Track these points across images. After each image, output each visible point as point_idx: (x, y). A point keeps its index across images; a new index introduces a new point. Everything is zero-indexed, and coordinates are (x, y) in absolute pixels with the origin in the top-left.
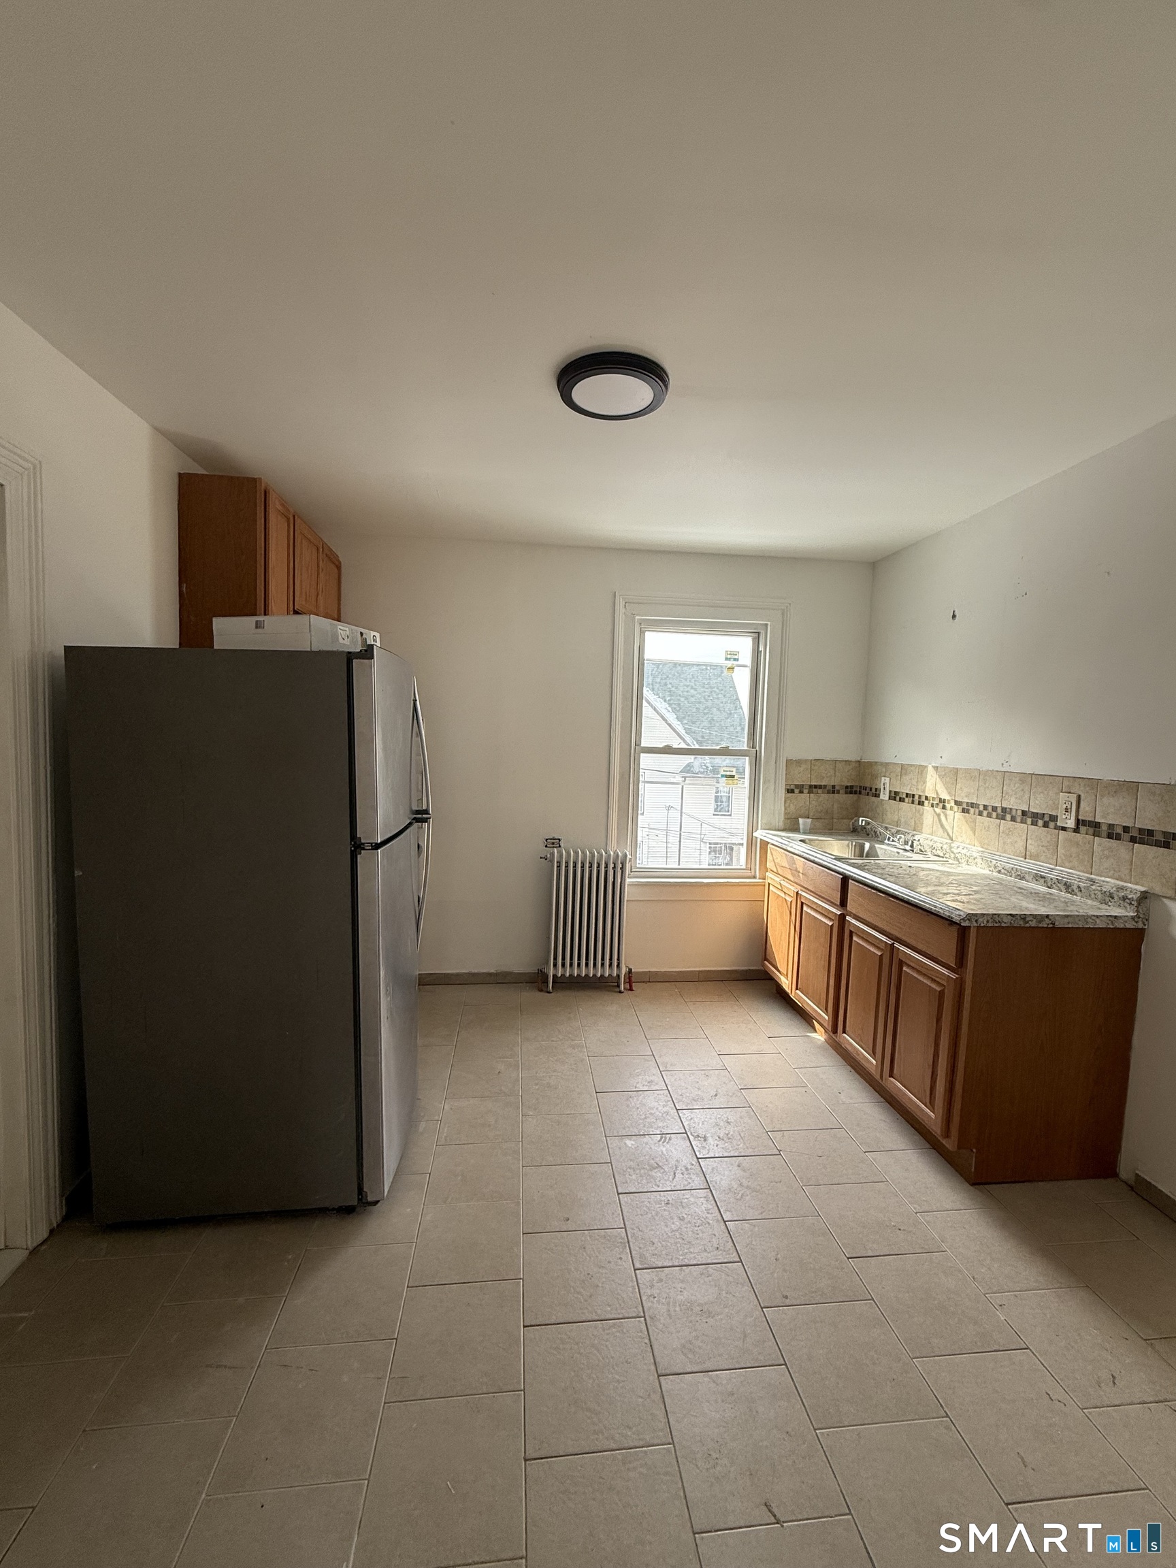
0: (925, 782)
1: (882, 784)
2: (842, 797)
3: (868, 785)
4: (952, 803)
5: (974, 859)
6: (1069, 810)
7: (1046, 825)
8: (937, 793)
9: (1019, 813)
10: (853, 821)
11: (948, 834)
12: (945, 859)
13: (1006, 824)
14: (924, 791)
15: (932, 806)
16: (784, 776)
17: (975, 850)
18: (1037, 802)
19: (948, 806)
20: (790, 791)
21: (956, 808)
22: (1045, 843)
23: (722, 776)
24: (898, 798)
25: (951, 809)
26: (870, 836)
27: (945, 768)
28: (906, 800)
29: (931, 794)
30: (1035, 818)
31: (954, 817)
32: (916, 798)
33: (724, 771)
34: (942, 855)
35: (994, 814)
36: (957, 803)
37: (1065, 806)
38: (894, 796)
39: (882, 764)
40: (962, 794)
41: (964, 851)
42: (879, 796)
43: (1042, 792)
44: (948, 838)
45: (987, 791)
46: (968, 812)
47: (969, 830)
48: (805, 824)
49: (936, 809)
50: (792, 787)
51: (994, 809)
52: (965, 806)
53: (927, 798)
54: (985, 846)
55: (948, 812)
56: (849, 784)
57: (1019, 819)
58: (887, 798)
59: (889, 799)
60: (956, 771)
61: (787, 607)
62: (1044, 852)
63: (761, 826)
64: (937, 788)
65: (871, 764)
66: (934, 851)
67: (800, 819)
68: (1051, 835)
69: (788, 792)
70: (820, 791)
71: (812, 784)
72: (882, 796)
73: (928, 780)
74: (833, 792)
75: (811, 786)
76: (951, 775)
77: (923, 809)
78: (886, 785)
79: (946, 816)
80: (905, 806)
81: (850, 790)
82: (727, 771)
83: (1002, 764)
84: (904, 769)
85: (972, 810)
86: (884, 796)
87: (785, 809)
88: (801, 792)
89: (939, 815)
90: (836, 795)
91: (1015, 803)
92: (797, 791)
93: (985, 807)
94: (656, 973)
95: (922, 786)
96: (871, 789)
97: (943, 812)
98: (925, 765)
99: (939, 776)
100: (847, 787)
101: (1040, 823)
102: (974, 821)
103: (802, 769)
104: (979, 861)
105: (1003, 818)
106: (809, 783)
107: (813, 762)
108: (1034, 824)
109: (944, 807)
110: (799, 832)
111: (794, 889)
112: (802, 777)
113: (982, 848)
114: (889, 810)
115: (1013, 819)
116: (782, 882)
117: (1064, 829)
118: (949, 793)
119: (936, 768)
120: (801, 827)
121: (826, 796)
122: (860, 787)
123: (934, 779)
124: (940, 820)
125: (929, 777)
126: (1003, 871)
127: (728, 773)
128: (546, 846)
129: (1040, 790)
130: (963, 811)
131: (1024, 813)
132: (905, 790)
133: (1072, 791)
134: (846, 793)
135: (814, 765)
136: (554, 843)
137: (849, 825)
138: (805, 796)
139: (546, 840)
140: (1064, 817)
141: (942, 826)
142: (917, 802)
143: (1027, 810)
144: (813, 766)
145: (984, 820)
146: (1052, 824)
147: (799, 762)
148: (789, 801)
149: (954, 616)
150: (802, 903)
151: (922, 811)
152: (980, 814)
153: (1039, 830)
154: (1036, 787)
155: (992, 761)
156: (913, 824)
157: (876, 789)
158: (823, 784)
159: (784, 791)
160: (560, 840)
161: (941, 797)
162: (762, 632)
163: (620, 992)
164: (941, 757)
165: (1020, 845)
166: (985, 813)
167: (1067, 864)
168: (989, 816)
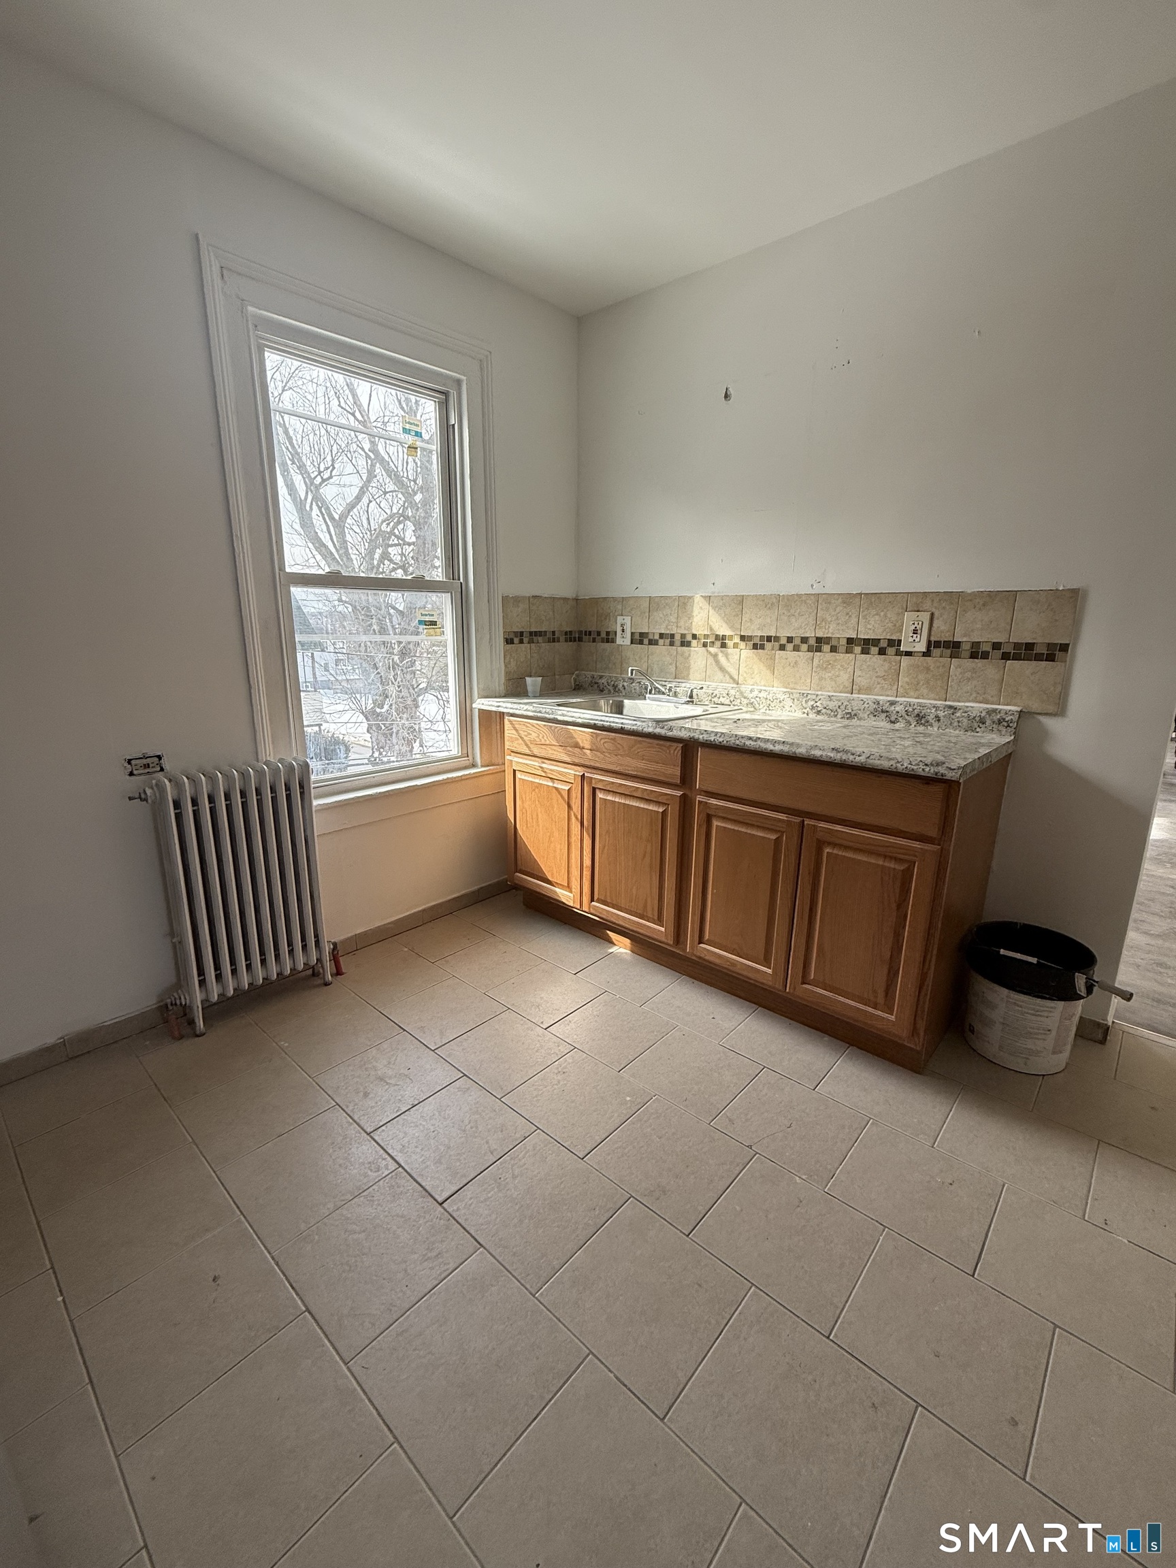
0: (690, 617)
1: (619, 625)
2: (564, 647)
3: (593, 629)
4: (737, 640)
5: (780, 702)
6: (919, 632)
7: (882, 652)
8: (711, 629)
9: (844, 642)
10: (574, 676)
11: (731, 677)
12: (732, 708)
13: (826, 655)
14: (689, 628)
15: (705, 645)
16: (501, 621)
17: (778, 690)
18: (869, 626)
19: (730, 643)
20: (509, 641)
21: (742, 645)
22: (881, 673)
23: (420, 622)
24: (646, 641)
25: (736, 646)
26: (606, 692)
27: (722, 598)
28: (661, 642)
29: (700, 630)
30: (867, 645)
31: (741, 657)
32: (678, 637)
33: (422, 615)
34: (727, 702)
35: (804, 647)
36: (743, 638)
37: (913, 627)
38: (640, 639)
39: (614, 599)
40: (752, 627)
41: (763, 695)
42: (613, 641)
43: (877, 614)
44: (731, 681)
45: (793, 620)
46: (762, 647)
47: (764, 669)
48: (534, 685)
49: (711, 649)
50: (512, 636)
51: (804, 640)
52: (757, 641)
53: (694, 637)
54: (791, 686)
55: (730, 651)
56: (568, 630)
57: (842, 649)
58: (629, 643)
59: (632, 643)
60: (741, 600)
61: (487, 357)
62: (879, 683)
63: (479, 694)
64: (711, 623)
65: (596, 602)
66: (716, 700)
67: (529, 680)
68: (890, 663)
69: (507, 643)
70: (540, 639)
71: (532, 630)
72: (619, 641)
73: (694, 614)
74: (554, 641)
75: (531, 633)
76: (736, 605)
77: (690, 651)
78: (624, 626)
79: (727, 656)
80: (661, 650)
81: (570, 637)
82: (426, 615)
83: (812, 586)
84: (654, 604)
85: (768, 645)
86: (623, 640)
87: (506, 666)
88: (521, 642)
89: (715, 656)
90: (556, 644)
91: (838, 630)
92: (516, 640)
93: (790, 640)
94: (365, 934)
95: (685, 622)
96: (599, 633)
97: (722, 652)
98: (692, 595)
99: (714, 608)
100: (566, 633)
101: (875, 650)
102: (773, 658)
103: (520, 610)
104: (788, 702)
105: (819, 650)
106: (528, 630)
107: (531, 600)
108: (865, 651)
109: (724, 645)
110: (528, 696)
111: (573, 772)
112: (521, 623)
113: (787, 688)
114: (632, 656)
115: (834, 649)
116: (544, 765)
117: (909, 654)
118: (732, 627)
119: (708, 598)
120: (530, 688)
121: (545, 646)
122: (581, 632)
123: (706, 611)
124: (717, 662)
125: (696, 611)
126: (824, 711)
127: (427, 618)
128: (131, 774)
129: (874, 612)
130: (755, 647)
131: (850, 641)
132: (656, 630)
133: (921, 609)
134: (566, 641)
135: (533, 604)
136: (150, 764)
137: (570, 682)
138: (526, 646)
139: (129, 762)
140: (911, 640)
141: (722, 669)
142: (678, 642)
143: (855, 637)
144: (531, 606)
145: (789, 654)
146: (891, 651)
147: (517, 600)
148: (508, 656)
149: (727, 396)
150: (594, 789)
151: (687, 654)
152: (782, 648)
153: (874, 659)
154: (868, 609)
155: (800, 582)
156: (673, 669)
157: (608, 633)
158: (543, 630)
159: (502, 640)
160: (159, 757)
161: (717, 633)
162: (453, 394)
163: (326, 984)
164: (714, 584)
165: (844, 678)
166: (790, 646)
167: (912, 693)
168: (796, 649)
